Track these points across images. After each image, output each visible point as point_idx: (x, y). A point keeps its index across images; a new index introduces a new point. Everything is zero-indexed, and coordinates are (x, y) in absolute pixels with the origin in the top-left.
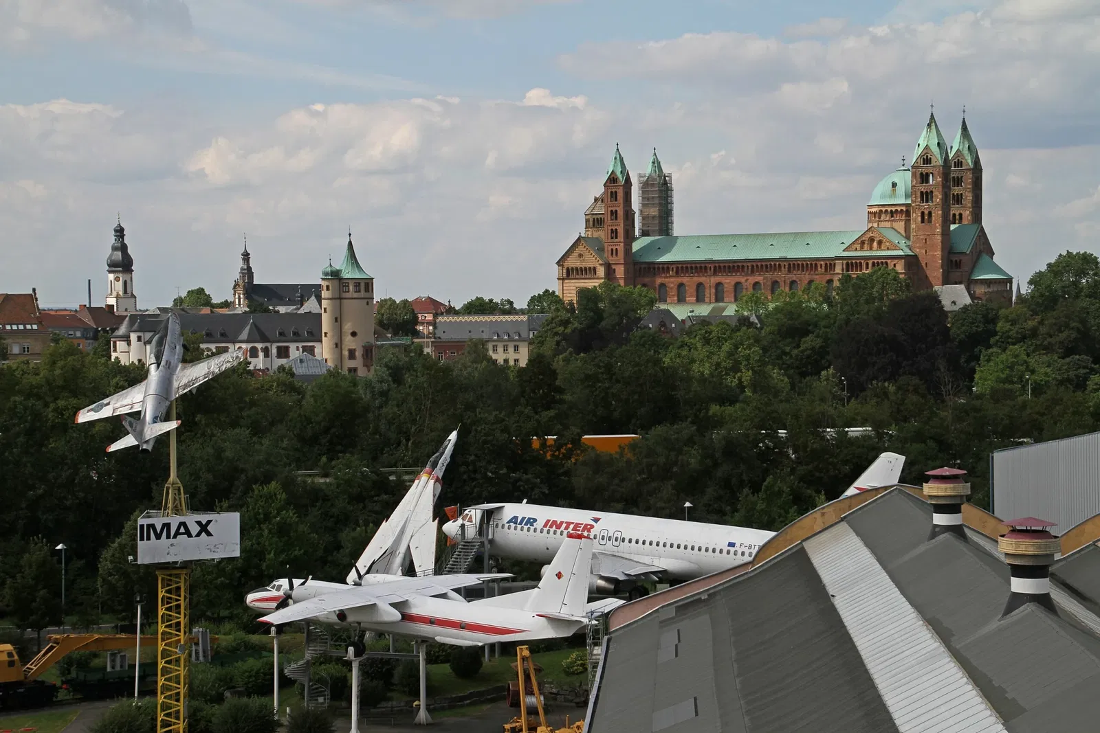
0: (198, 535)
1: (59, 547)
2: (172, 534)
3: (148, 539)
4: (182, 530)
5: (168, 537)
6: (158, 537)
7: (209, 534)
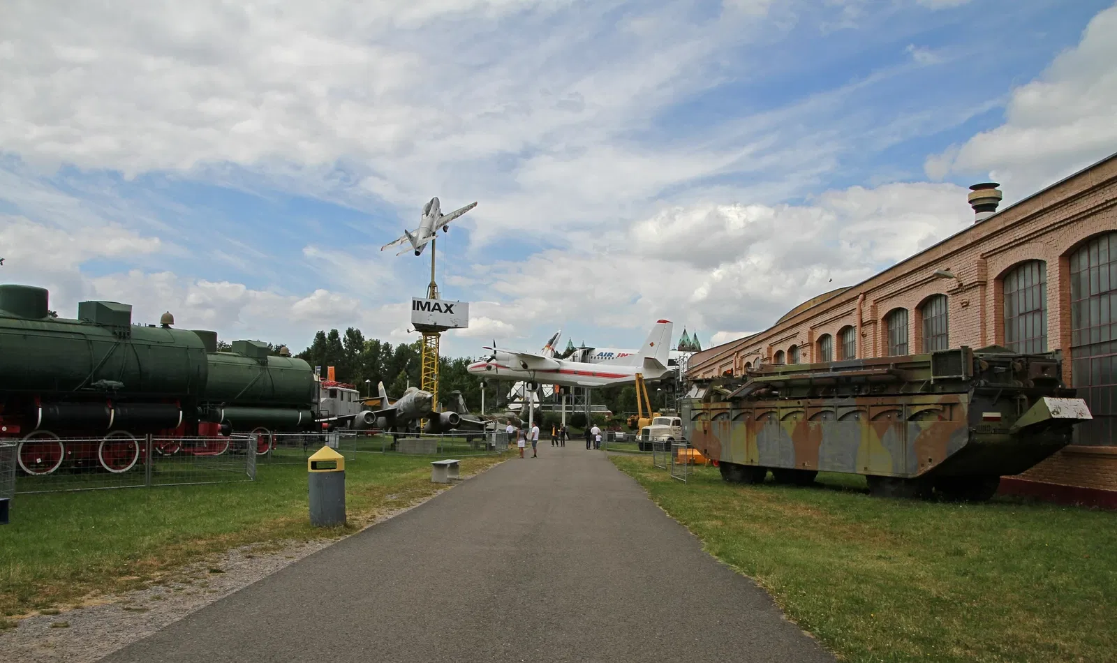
0: (445, 312)
1: (368, 381)
2: (431, 309)
3: (418, 309)
4: (437, 307)
5: (429, 310)
6: (423, 309)
7: (452, 312)
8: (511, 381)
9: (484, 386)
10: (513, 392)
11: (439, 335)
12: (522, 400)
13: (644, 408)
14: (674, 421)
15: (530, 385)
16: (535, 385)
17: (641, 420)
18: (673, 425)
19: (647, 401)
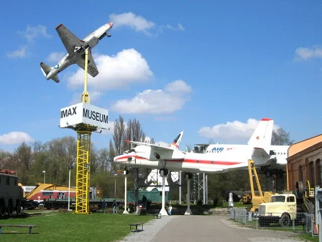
8: (148, 170)
9: (127, 173)
10: (149, 178)
11: (90, 134)
12: (156, 184)
13: (256, 189)
14: (288, 198)
15: (162, 172)
16: (165, 172)
17: (254, 197)
18: (288, 201)
19: (258, 182)
